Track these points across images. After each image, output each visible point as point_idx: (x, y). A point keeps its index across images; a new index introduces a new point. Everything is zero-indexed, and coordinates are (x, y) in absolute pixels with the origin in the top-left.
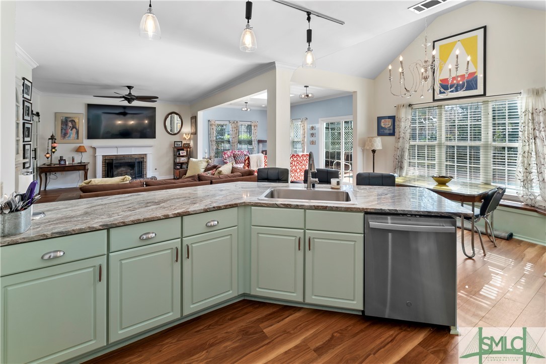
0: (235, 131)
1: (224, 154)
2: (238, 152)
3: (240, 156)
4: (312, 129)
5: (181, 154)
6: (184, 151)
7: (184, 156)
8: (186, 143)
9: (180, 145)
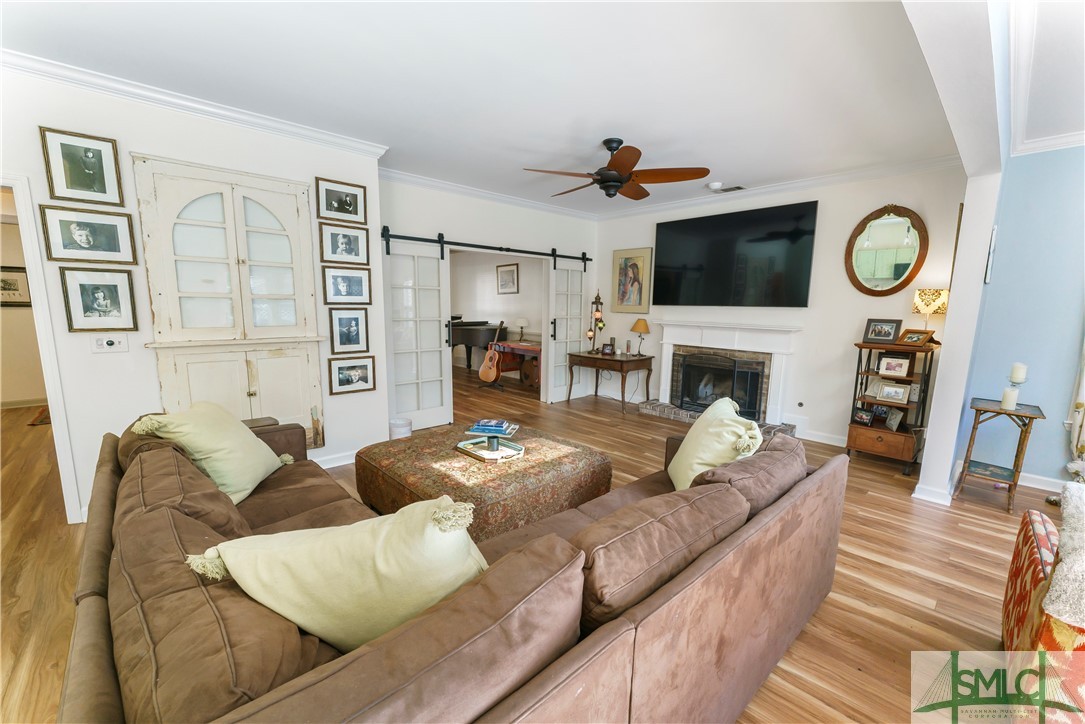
5: (883, 371)
6: (900, 361)
7: (899, 381)
8: (922, 328)
9: (889, 334)
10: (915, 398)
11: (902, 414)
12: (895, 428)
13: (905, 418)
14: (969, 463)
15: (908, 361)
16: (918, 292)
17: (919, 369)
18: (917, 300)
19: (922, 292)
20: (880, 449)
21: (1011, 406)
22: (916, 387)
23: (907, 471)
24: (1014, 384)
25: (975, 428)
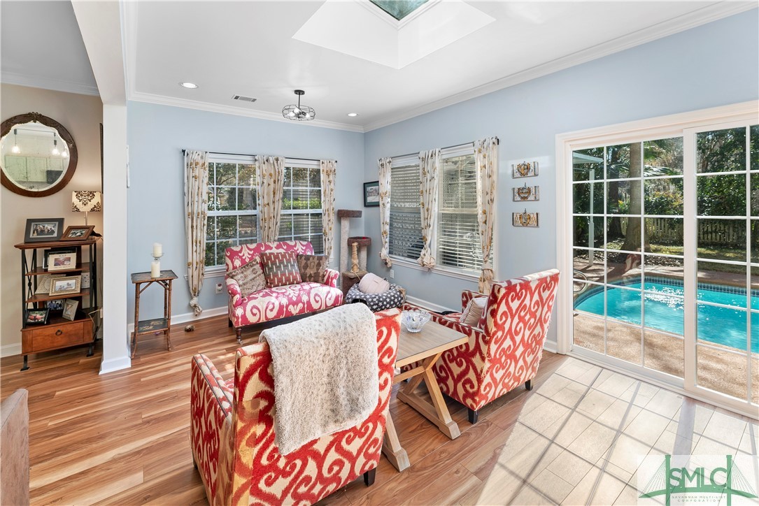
0: (272, 185)
1: (231, 258)
2: (277, 247)
3: (281, 262)
4: (523, 175)
5: (51, 268)
6: (68, 255)
7: (69, 274)
8: (83, 224)
9: (53, 232)
10: (87, 285)
11: (78, 302)
12: (72, 318)
13: (80, 305)
14: (139, 324)
15: (75, 254)
16: (74, 194)
17: (86, 259)
18: (75, 200)
19: (79, 193)
20: (61, 342)
21: (157, 275)
22: (87, 275)
23: (90, 352)
24: (156, 259)
25: (137, 298)
